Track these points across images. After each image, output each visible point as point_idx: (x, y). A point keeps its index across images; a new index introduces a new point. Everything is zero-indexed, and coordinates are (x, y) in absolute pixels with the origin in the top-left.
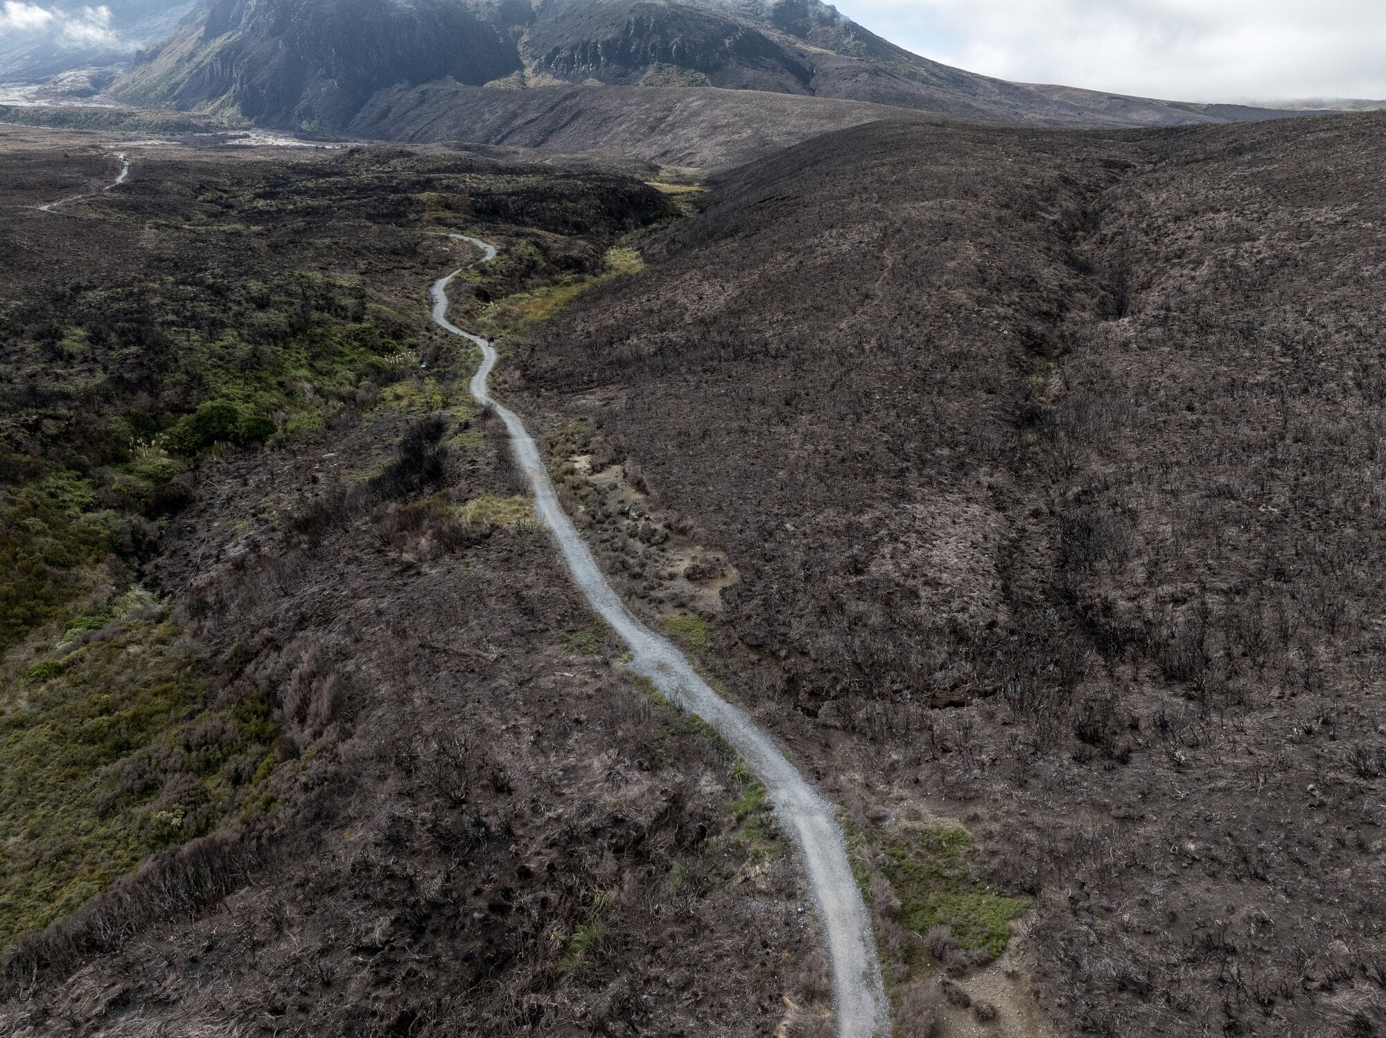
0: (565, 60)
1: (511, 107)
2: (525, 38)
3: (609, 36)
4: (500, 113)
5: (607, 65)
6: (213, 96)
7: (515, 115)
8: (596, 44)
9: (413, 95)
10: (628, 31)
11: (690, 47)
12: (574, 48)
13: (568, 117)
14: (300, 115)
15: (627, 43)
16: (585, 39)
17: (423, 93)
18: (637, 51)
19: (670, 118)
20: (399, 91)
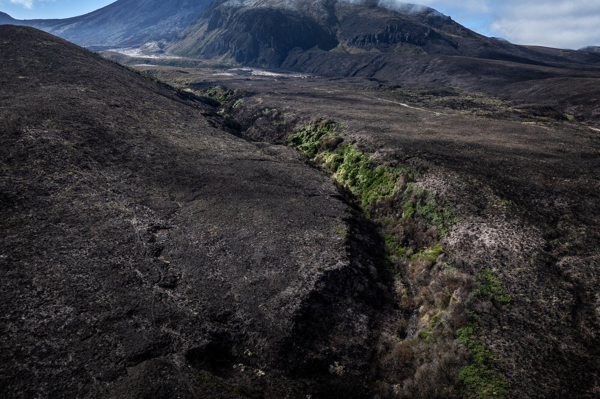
0: (362, 41)
1: (354, 61)
2: (339, 32)
3: (380, 32)
4: (350, 63)
5: (379, 43)
6: (221, 54)
7: (356, 64)
8: (374, 35)
9: (306, 55)
10: (387, 30)
11: (413, 37)
12: (365, 37)
13: (381, 65)
14: (260, 62)
15: (387, 35)
16: (369, 33)
17: (310, 54)
18: (392, 38)
19: (429, 67)
20: (299, 53)
